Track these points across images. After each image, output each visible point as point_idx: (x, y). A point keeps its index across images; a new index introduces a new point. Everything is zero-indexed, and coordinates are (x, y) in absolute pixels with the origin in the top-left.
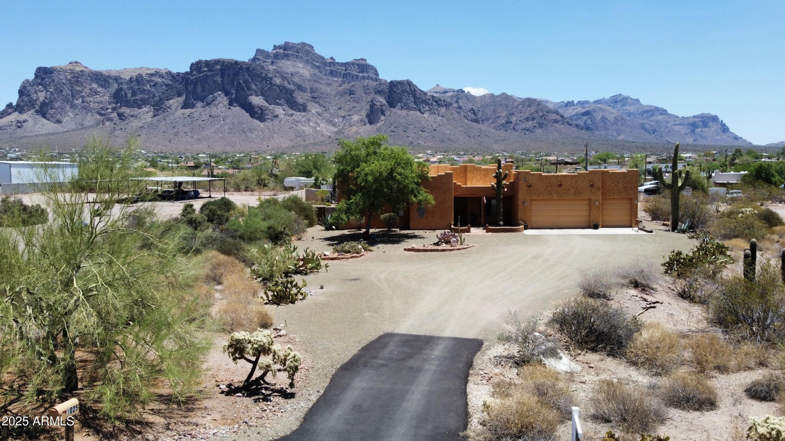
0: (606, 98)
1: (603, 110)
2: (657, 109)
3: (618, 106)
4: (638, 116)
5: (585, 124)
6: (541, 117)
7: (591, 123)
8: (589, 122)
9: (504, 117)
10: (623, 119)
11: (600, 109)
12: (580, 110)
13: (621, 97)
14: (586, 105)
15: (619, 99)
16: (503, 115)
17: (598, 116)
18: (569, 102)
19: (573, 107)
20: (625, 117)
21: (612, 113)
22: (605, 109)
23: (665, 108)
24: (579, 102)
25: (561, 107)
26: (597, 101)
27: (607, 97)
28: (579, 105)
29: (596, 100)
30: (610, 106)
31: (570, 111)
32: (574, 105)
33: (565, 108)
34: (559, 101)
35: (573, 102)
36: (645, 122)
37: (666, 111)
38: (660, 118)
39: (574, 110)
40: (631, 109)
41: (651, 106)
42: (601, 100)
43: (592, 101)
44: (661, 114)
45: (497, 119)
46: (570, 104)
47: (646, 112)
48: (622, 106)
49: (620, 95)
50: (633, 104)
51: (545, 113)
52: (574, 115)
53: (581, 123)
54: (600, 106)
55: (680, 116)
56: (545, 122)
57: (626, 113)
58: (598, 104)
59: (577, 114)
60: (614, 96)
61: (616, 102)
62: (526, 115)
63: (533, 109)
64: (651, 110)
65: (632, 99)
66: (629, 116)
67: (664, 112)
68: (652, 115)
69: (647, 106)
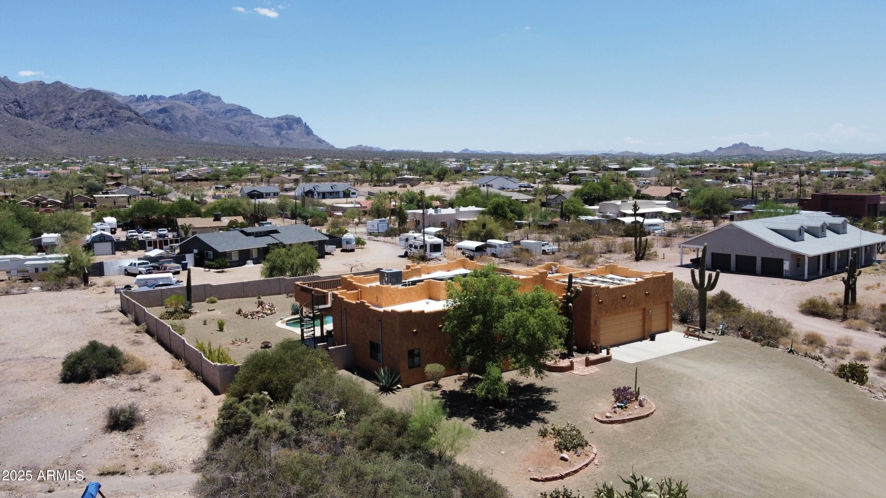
0: (184, 94)
1: (183, 108)
2: (241, 108)
3: (198, 103)
4: (220, 116)
5: (162, 122)
6: (110, 114)
7: (169, 122)
8: (168, 121)
9: (61, 112)
10: (205, 118)
11: (179, 106)
12: (155, 106)
13: (201, 94)
14: (161, 101)
15: (198, 95)
16: (60, 109)
17: (178, 114)
18: (141, 96)
19: (147, 103)
20: (207, 115)
21: (192, 112)
22: (184, 107)
23: (248, 108)
24: (152, 97)
25: (131, 101)
26: (174, 96)
27: (185, 92)
28: (153, 101)
29: (172, 95)
30: (188, 103)
31: (143, 107)
32: (147, 100)
33: (137, 104)
34: (128, 95)
35: (145, 96)
36: (229, 122)
37: (249, 110)
38: (244, 118)
39: (148, 105)
40: (213, 107)
41: (234, 105)
42: (178, 96)
43: (167, 96)
44: (245, 114)
45: (52, 114)
46: (141, 99)
47: (230, 111)
48: (203, 103)
49: (199, 91)
50: (214, 102)
51: (115, 109)
52: (149, 113)
53: (157, 121)
54: (178, 102)
55: (265, 117)
56: (117, 120)
57: (208, 112)
58: (175, 100)
59: (152, 111)
60: (193, 92)
61: (195, 98)
62: (91, 111)
63: (99, 103)
64: (234, 110)
65: (212, 97)
66: (211, 115)
67: (247, 112)
68: (236, 115)
69: (230, 105)
